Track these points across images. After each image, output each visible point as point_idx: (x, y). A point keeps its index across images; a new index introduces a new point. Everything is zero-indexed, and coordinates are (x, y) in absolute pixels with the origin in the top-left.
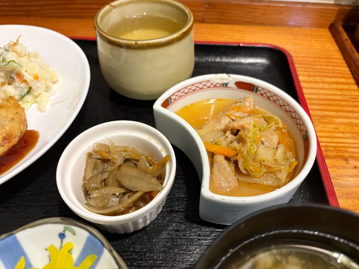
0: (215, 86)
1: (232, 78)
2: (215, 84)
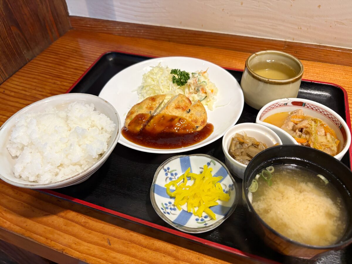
0: (280, 106)
1: (290, 100)
2: (280, 104)
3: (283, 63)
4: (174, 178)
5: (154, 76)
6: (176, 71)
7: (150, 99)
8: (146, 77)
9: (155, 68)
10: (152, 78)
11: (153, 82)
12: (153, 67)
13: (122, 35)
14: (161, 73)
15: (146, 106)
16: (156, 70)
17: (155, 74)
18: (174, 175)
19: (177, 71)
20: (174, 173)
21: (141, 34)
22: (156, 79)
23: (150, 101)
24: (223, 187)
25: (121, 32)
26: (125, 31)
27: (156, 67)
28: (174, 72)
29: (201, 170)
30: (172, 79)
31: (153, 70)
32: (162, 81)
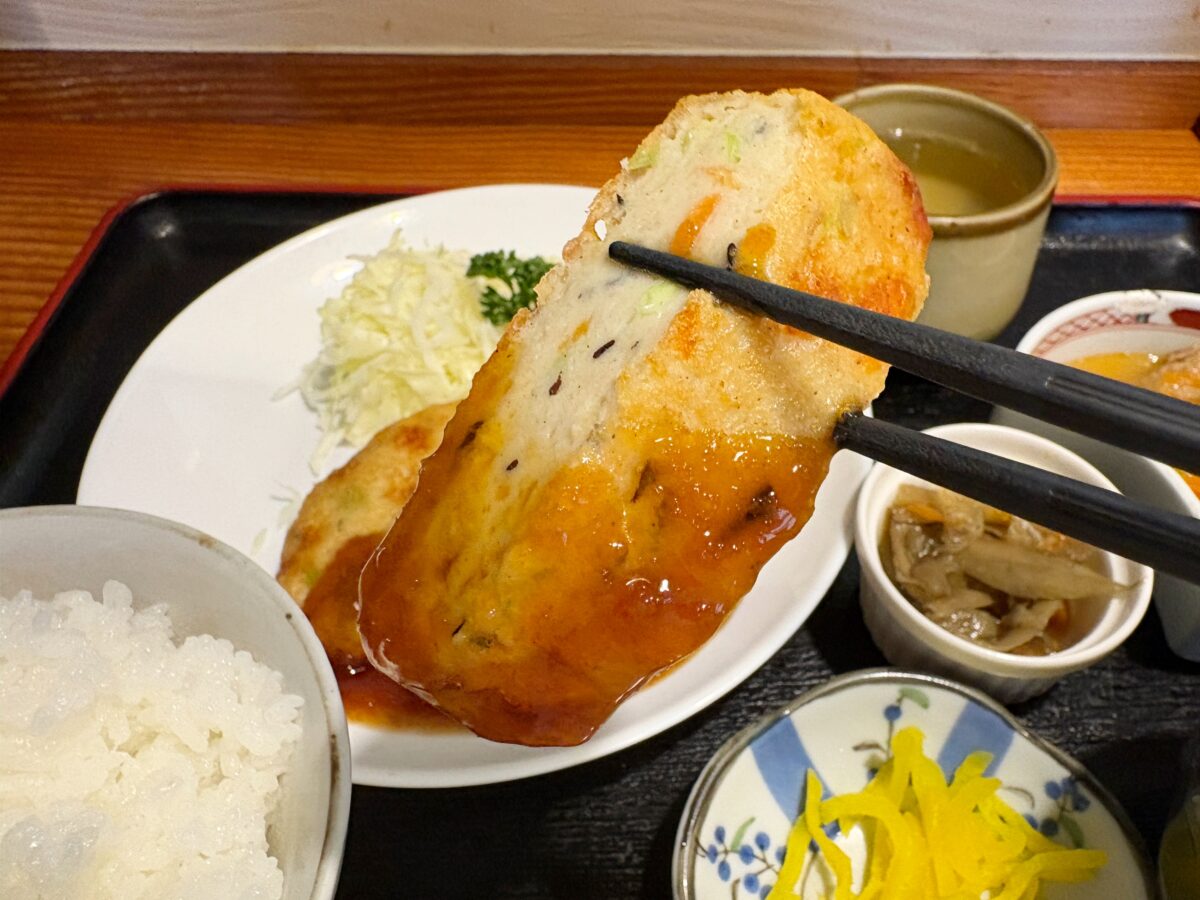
0: (1118, 322)
1: (1167, 300)
2: (1118, 317)
3: (930, 134)
4: (763, 866)
5: (380, 303)
6: (498, 261)
7: (395, 439)
8: (334, 318)
9: (374, 259)
10: (371, 318)
11: (381, 336)
12: (366, 259)
13: (100, 116)
14: (415, 281)
15: (380, 484)
16: (384, 273)
17: (382, 296)
18: (757, 851)
19: (504, 264)
20: (749, 840)
21: (200, 99)
22: (393, 318)
23: (397, 447)
24: (1019, 806)
25: (92, 104)
26: (113, 95)
27: (382, 253)
28: (488, 264)
29: (865, 755)
30: (483, 304)
31: (366, 271)
32: (431, 327)
